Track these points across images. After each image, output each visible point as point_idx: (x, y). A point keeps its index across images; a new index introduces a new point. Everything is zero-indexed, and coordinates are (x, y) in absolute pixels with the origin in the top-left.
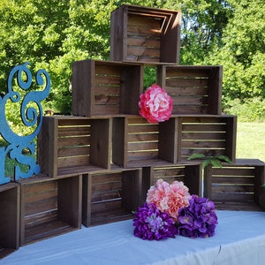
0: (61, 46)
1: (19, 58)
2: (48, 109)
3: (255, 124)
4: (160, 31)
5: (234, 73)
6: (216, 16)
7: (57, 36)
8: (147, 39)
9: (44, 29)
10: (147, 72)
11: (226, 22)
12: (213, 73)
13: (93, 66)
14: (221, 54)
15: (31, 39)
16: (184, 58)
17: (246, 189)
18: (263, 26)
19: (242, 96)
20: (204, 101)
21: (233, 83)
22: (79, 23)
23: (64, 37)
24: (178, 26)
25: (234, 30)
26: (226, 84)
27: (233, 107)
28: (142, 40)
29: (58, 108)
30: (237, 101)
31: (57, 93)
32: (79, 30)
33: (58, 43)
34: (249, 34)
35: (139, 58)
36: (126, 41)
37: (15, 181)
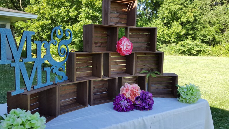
0: (78, 18)
1: (57, 23)
2: (72, 49)
3: (173, 56)
4: (127, 10)
5: (163, 31)
6: (154, 3)
7: (76, 13)
8: (120, 14)
9: (70, 9)
10: (121, 31)
11: (159, 6)
12: (152, 31)
13: (93, 27)
14: (157, 22)
15: (64, 14)
16: (139, 24)
17: (168, 87)
18: (177, 8)
19: (167, 43)
20: (148, 45)
21: (162, 36)
22: (87, 6)
23: (80, 13)
24: (135, 7)
25: (163, 10)
26: (159, 37)
27: (162, 48)
28: (118, 15)
29: (77, 48)
30: (164, 45)
31: (76, 41)
32: (87, 9)
33: (77, 16)
34: (171, 12)
35: (116, 23)
36: (110, 15)
37: (55, 84)
